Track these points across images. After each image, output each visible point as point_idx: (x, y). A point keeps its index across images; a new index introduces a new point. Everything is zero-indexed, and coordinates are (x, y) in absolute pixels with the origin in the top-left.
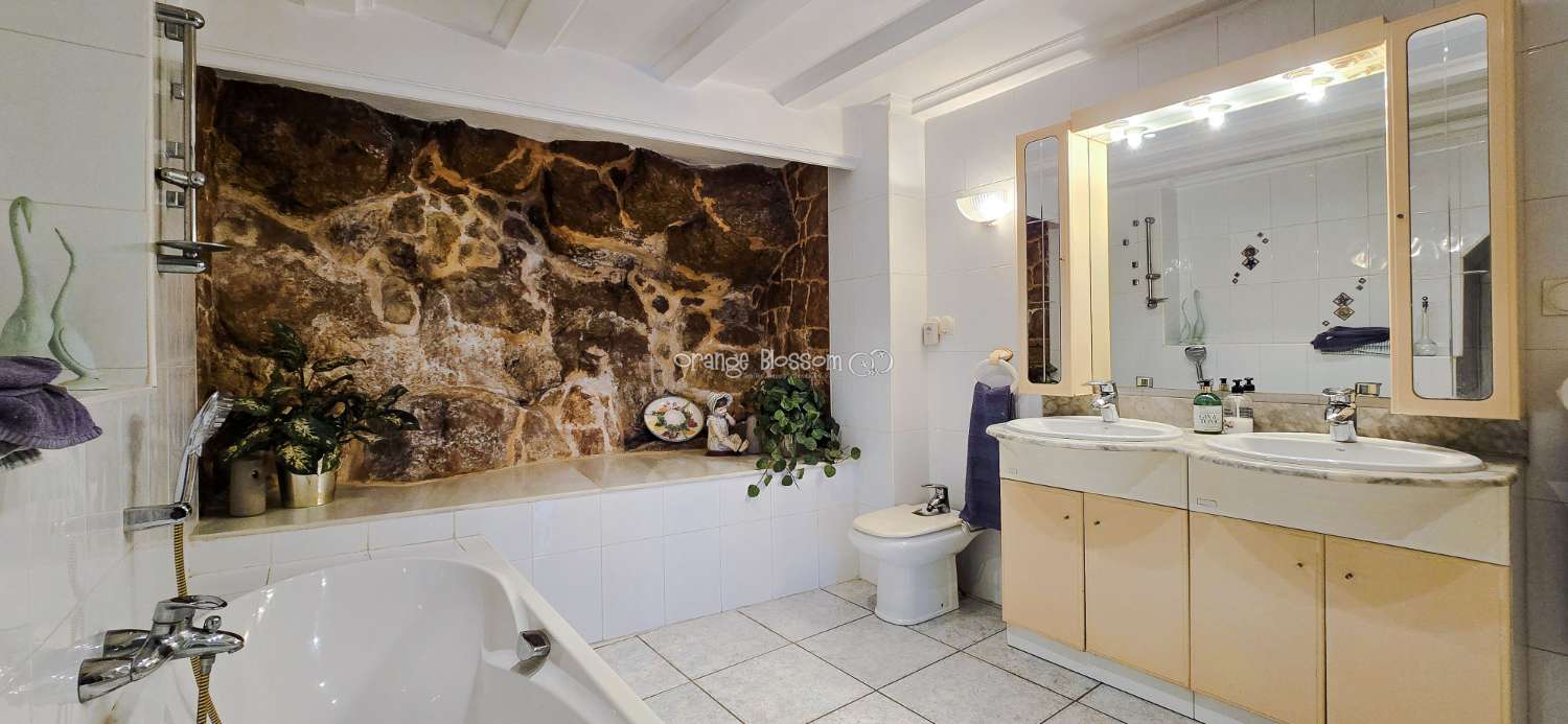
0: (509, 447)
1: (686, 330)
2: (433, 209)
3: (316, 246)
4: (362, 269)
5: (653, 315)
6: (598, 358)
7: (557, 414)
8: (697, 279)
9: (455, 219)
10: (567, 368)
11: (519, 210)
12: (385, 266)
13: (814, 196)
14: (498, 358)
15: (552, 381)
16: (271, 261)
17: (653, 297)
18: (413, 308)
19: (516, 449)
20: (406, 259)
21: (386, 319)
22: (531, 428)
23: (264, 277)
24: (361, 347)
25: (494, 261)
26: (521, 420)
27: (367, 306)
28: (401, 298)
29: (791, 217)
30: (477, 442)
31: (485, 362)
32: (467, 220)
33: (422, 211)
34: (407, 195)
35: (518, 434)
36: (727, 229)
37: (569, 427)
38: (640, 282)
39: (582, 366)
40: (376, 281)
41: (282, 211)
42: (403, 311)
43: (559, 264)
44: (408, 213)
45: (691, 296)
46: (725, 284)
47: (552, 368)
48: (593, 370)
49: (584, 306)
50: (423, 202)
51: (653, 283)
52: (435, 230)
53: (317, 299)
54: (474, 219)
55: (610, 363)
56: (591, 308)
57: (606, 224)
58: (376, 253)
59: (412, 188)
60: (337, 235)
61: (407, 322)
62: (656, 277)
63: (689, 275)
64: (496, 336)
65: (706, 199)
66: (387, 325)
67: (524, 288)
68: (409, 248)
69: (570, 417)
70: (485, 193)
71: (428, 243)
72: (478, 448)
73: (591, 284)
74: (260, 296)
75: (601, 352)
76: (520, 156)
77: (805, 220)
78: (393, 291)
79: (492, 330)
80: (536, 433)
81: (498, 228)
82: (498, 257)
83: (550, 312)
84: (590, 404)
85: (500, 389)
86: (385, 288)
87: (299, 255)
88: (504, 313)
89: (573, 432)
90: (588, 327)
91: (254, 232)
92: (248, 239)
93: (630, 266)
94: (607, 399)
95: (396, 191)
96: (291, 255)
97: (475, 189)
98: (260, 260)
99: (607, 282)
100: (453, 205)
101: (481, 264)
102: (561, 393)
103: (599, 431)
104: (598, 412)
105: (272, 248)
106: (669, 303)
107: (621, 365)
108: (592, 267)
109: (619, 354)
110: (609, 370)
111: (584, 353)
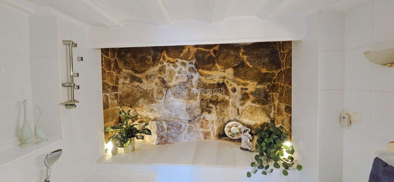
0: (183, 135)
1: (241, 99)
2: (169, 68)
3: (143, 81)
4: (153, 85)
5: (231, 93)
6: (212, 108)
7: (198, 125)
8: (244, 82)
9: (174, 70)
10: (202, 112)
11: (192, 64)
12: (159, 84)
13: (287, 51)
14: (184, 108)
15: (198, 115)
16: (132, 86)
17: (232, 87)
18: (163, 95)
19: (185, 136)
21: (156, 99)
22: (189, 130)
23: (130, 90)
25: (185, 80)
26: (187, 127)
27: (153, 95)
28: (161, 92)
29: (279, 59)
30: (173, 134)
31: (180, 109)
32: (178, 69)
33: (166, 69)
34: (162, 65)
35: (186, 131)
36: (251, 66)
37: (201, 130)
38: (228, 83)
39: (206, 111)
40: (156, 88)
41: (136, 73)
42: (161, 96)
43: (203, 79)
44: (162, 70)
45: (244, 87)
46: (255, 83)
47: (199, 110)
48: (210, 112)
50: (166, 66)
51: (232, 83)
52: (169, 73)
53: (141, 95)
54: (180, 69)
55: (215, 110)
57: (212, 68)
58: (157, 80)
59: (162, 63)
60: (147, 77)
61: (161, 99)
62: (232, 81)
63: (242, 81)
64: (183, 102)
65: (244, 56)
66: (156, 100)
67: (193, 87)
68: (163, 79)
69: (202, 127)
70: (182, 61)
71: (167, 77)
72: (174, 136)
74: (128, 95)
75: (213, 106)
76: (187, 50)
77: (284, 60)
78: (159, 90)
79: (182, 100)
80: (191, 132)
81: (187, 70)
82: (186, 78)
84: (208, 123)
85: (183, 118)
86: (158, 90)
87: (138, 84)
89: (202, 132)
90: (210, 98)
91: (129, 80)
92: (127, 81)
93: (224, 78)
94: (214, 121)
95: (158, 65)
96: (136, 84)
97: (180, 60)
98: (130, 86)
99: (218, 83)
100: (174, 66)
101: (181, 81)
102: (200, 119)
103: (210, 132)
104: (210, 125)
105: (132, 83)
106: (236, 89)
107: (219, 110)
108: (213, 79)
109: (219, 107)
110: (215, 112)
111: (208, 106)
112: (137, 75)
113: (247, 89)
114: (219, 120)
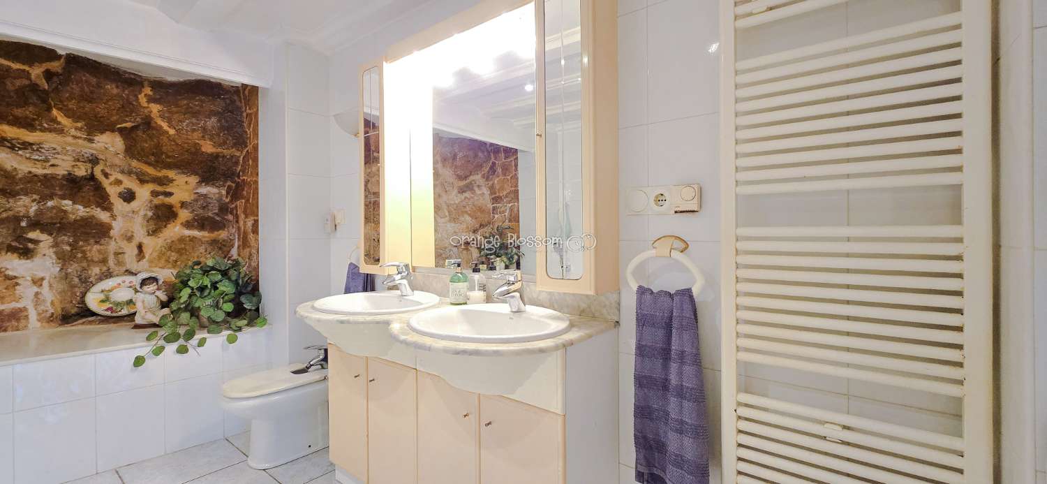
1: (151, 218)
5: (119, 205)
6: (36, 242)
17: (120, 189)
36: (173, 132)
38: (106, 175)
45: (159, 189)
46: (194, 180)
48: (26, 253)
49: (26, 194)
51: (120, 177)
55: (53, 247)
56: (35, 197)
62: (122, 172)
73: (45, 176)
75: (44, 237)
84: (17, 284)
90: (31, 214)
93: (94, 161)
94: (42, 279)
99: (70, 174)
103: (25, 309)
104: (26, 293)
106: (136, 195)
107: (68, 248)
108: (46, 160)
109: (66, 238)
110: (51, 252)
111: (20, 238)
113: (170, 194)
114: (67, 274)
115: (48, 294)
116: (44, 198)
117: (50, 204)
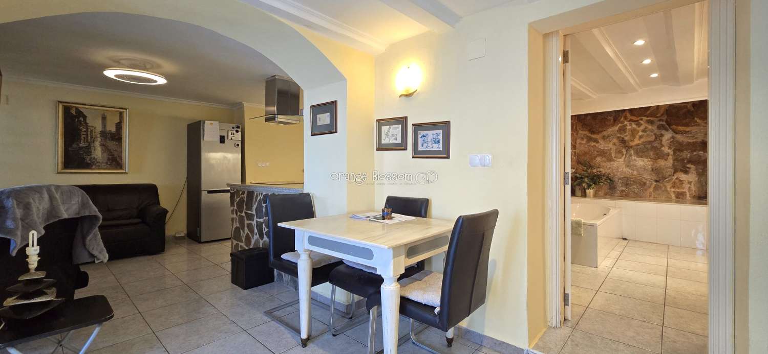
2: (630, 127)
3: (599, 141)
4: (611, 145)
6: (690, 168)
7: (669, 186)
9: (638, 129)
10: (675, 171)
11: (663, 121)
12: (617, 144)
14: (650, 168)
15: (669, 176)
16: (588, 146)
18: (623, 154)
19: (650, 193)
20: (623, 141)
21: (615, 157)
22: (656, 188)
23: (587, 150)
24: (608, 164)
25: (652, 138)
26: (653, 186)
27: (610, 154)
28: (620, 152)
30: (636, 190)
31: (644, 169)
32: (642, 128)
33: (627, 128)
34: (622, 125)
35: (651, 190)
37: (673, 190)
39: (681, 171)
40: (614, 148)
41: (592, 134)
42: (620, 155)
43: (679, 136)
44: (623, 130)
47: (671, 171)
48: (686, 172)
49: (687, 150)
50: (627, 126)
52: (631, 132)
53: (598, 154)
54: (644, 127)
55: (695, 170)
56: (690, 151)
57: (689, 123)
58: (615, 140)
59: (623, 122)
60: (604, 138)
61: (621, 158)
64: (649, 161)
66: (615, 159)
67: (663, 146)
68: (623, 138)
69: (674, 187)
70: (649, 118)
71: (628, 136)
72: (636, 192)
73: (693, 142)
74: (585, 154)
75: (692, 166)
76: (655, 108)
78: (618, 150)
79: (647, 159)
80: (658, 190)
81: (654, 128)
82: (654, 137)
83: (671, 152)
84: (683, 183)
85: (648, 177)
86: (616, 149)
87: (595, 144)
88: (651, 154)
89: (674, 192)
90: (688, 157)
91: (585, 140)
92: (584, 142)
94: (692, 182)
95: (618, 125)
96: (593, 144)
97: (645, 118)
98: (586, 146)
99: (703, 141)
100: (637, 125)
101: (647, 140)
102: (672, 179)
103: (685, 192)
104: (686, 186)
105: (589, 143)
107: (701, 171)
108: (693, 137)
109: (700, 167)
110: (694, 172)
111: (684, 166)
112: (594, 136)
114: (701, 181)
115: (693, 188)
116: (693, 151)
117: (695, 153)
